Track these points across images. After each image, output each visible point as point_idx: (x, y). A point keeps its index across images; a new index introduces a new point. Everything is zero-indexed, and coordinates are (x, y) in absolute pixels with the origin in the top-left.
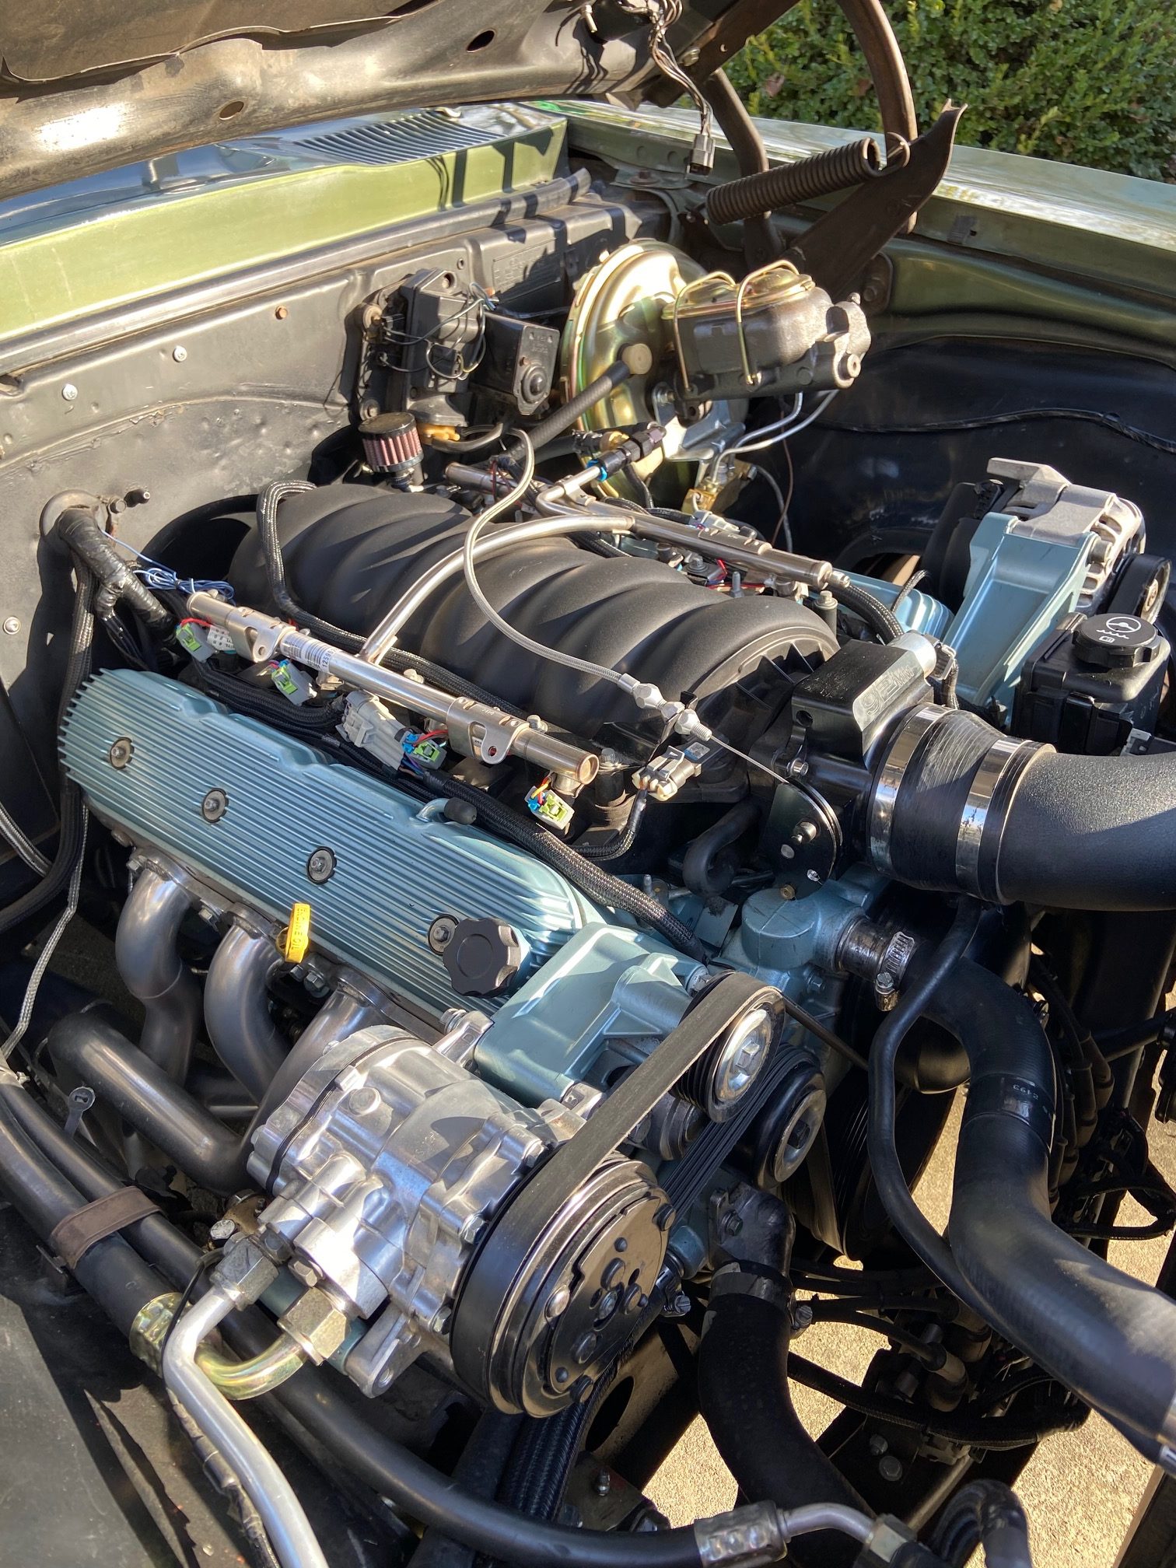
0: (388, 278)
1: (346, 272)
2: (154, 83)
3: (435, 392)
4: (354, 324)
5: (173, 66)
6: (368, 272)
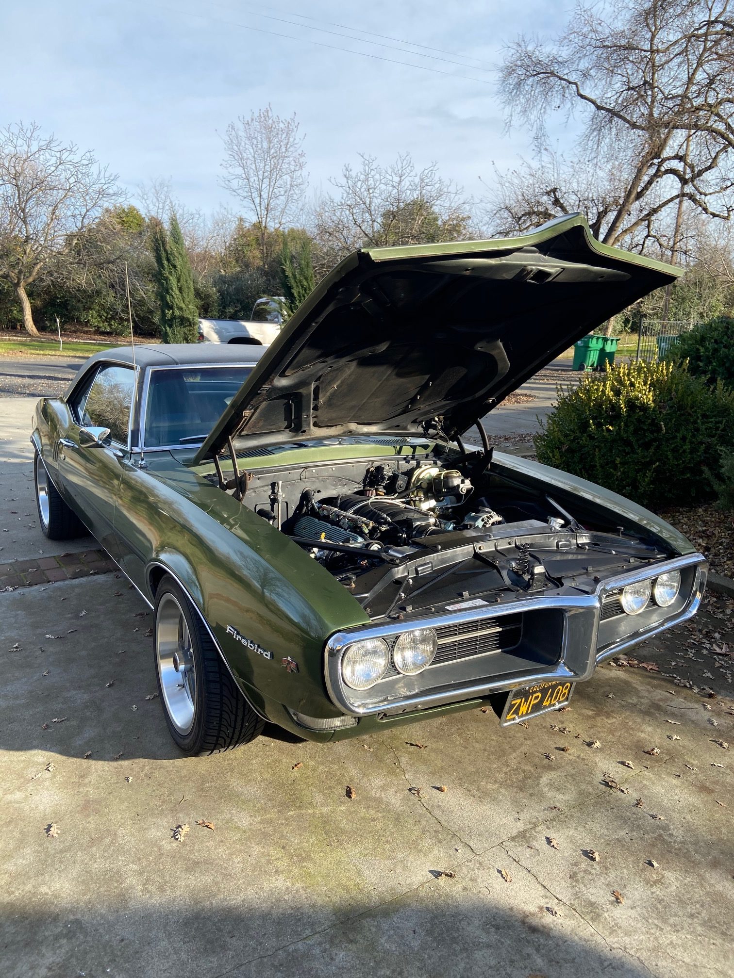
0: (377, 464)
1: (368, 461)
2: (339, 427)
3: (381, 485)
4: (368, 470)
5: (342, 425)
6: (373, 463)
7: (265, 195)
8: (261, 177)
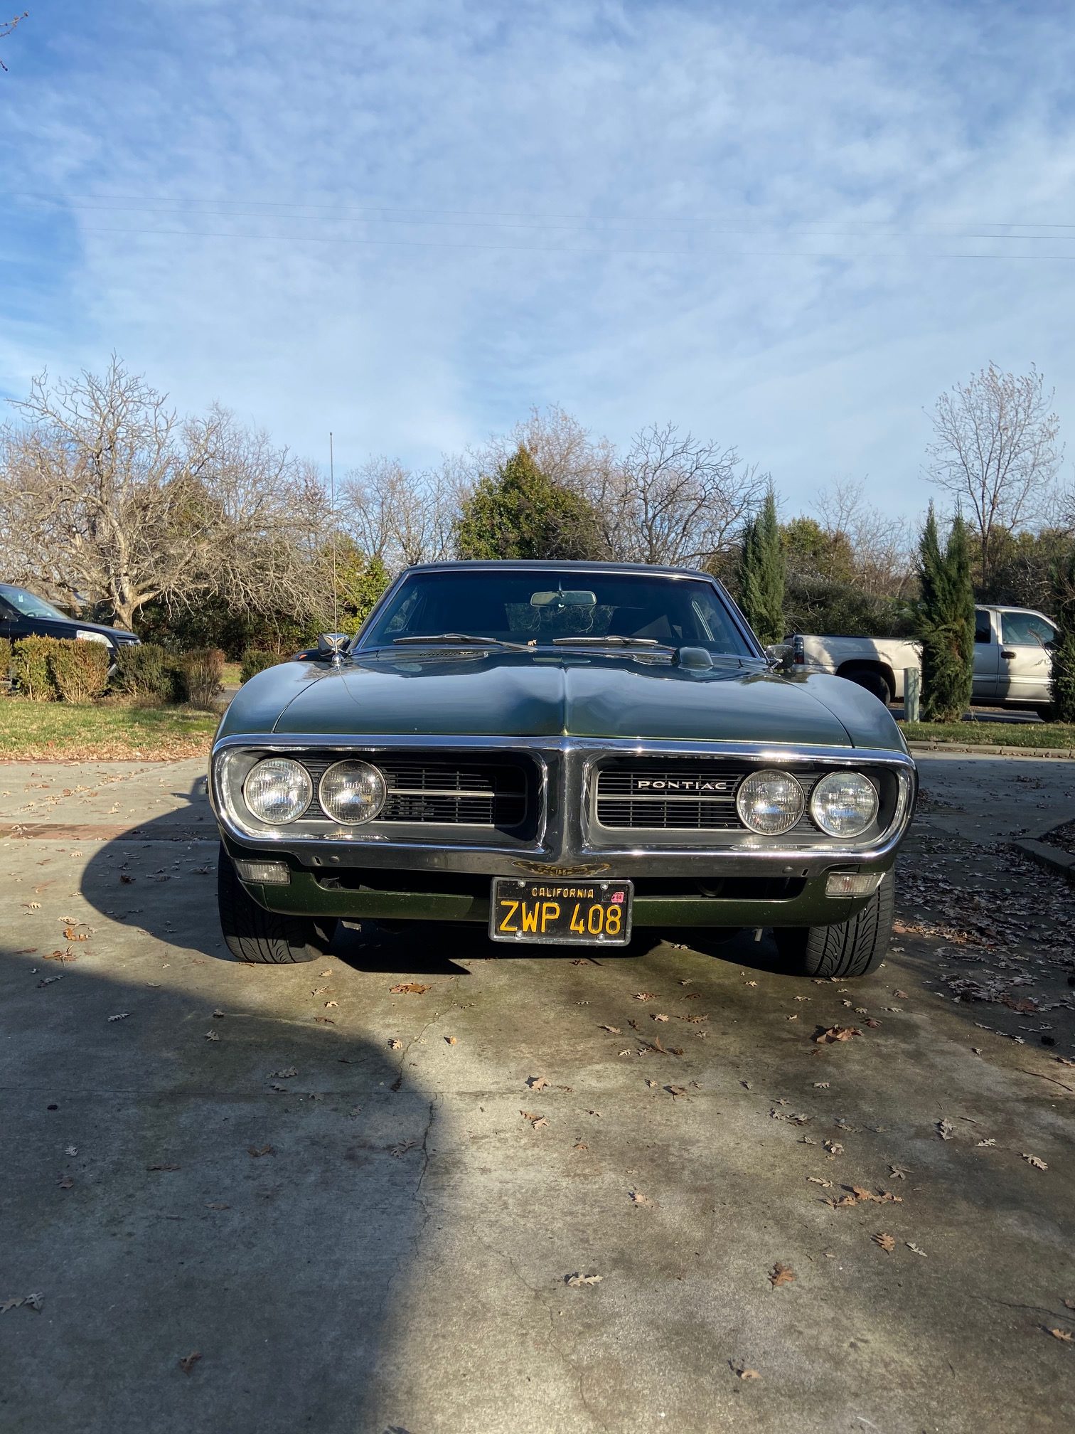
7: (990, 484)
8: (985, 459)
